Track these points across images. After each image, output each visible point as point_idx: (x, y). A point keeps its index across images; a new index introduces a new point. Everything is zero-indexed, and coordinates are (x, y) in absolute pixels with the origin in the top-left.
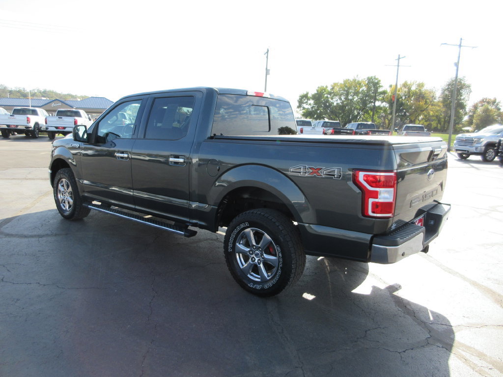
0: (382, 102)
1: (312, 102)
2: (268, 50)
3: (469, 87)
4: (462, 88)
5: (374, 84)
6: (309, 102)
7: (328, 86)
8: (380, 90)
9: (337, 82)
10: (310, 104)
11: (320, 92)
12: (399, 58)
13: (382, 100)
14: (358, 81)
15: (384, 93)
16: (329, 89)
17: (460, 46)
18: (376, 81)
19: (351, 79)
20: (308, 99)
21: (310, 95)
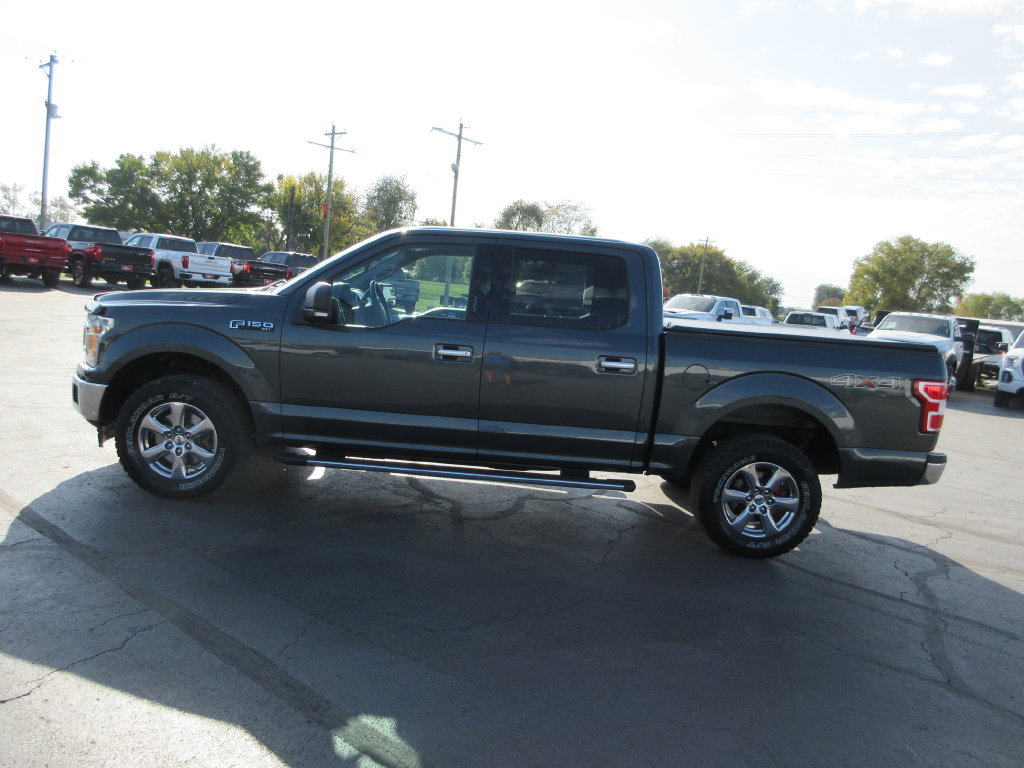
0: (264, 208)
1: (105, 187)
2: (53, 59)
3: (412, 198)
4: (401, 199)
5: (247, 168)
6: (100, 186)
7: (144, 157)
8: (262, 182)
9: (165, 150)
10: (100, 192)
11: (129, 168)
12: (333, 134)
13: (264, 202)
14: (215, 157)
15: (269, 188)
16: (148, 162)
17: (460, 137)
18: (252, 163)
19: (198, 149)
20: (98, 179)
21: (101, 171)
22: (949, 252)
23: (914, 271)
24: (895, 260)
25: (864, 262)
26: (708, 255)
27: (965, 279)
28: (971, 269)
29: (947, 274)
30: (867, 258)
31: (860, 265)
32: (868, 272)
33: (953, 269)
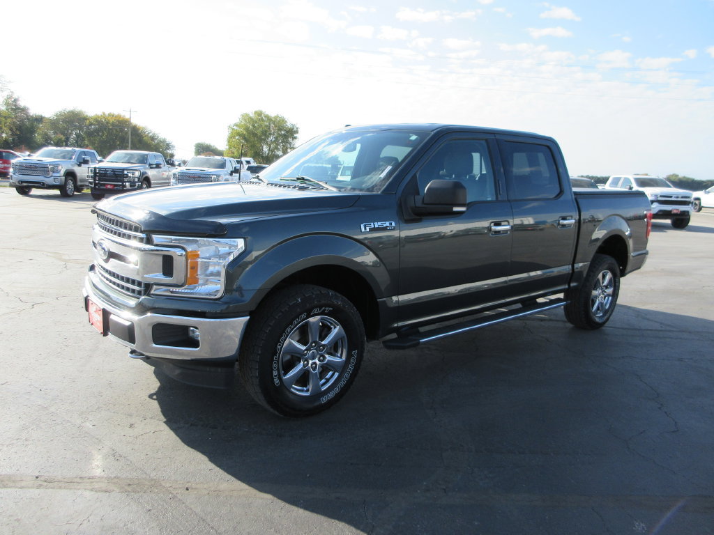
22: (284, 121)
23: (266, 133)
24: (253, 126)
25: (235, 127)
26: (118, 121)
27: (295, 138)
28: (297, 132)
29: (284, 135)
30: (236, 125)
31: (233, 129)
32: (239, 134)
33: (287, 132)
